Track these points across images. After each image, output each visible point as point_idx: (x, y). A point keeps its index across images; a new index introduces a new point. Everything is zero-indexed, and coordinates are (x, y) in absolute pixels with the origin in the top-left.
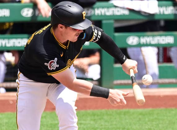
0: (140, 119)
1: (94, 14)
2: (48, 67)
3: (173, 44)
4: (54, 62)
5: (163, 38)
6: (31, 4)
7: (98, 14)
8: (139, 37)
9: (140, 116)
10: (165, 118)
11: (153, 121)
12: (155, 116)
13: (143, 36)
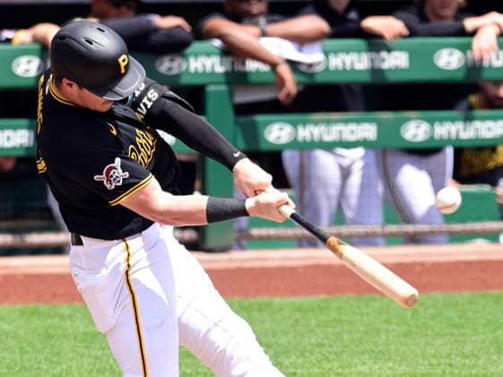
0: (297, 321)
1: (187, 68)
2: (105, 183)
3: (376, 142)
4: (115, 168)
5: (353, 127)
6: (37, 47)
7: (196, 69)
8: (295, 125)
9: (298, 315)
10: (358, 318)
11: (328, 327)
12: (334, 315)
13: (305, 123)
